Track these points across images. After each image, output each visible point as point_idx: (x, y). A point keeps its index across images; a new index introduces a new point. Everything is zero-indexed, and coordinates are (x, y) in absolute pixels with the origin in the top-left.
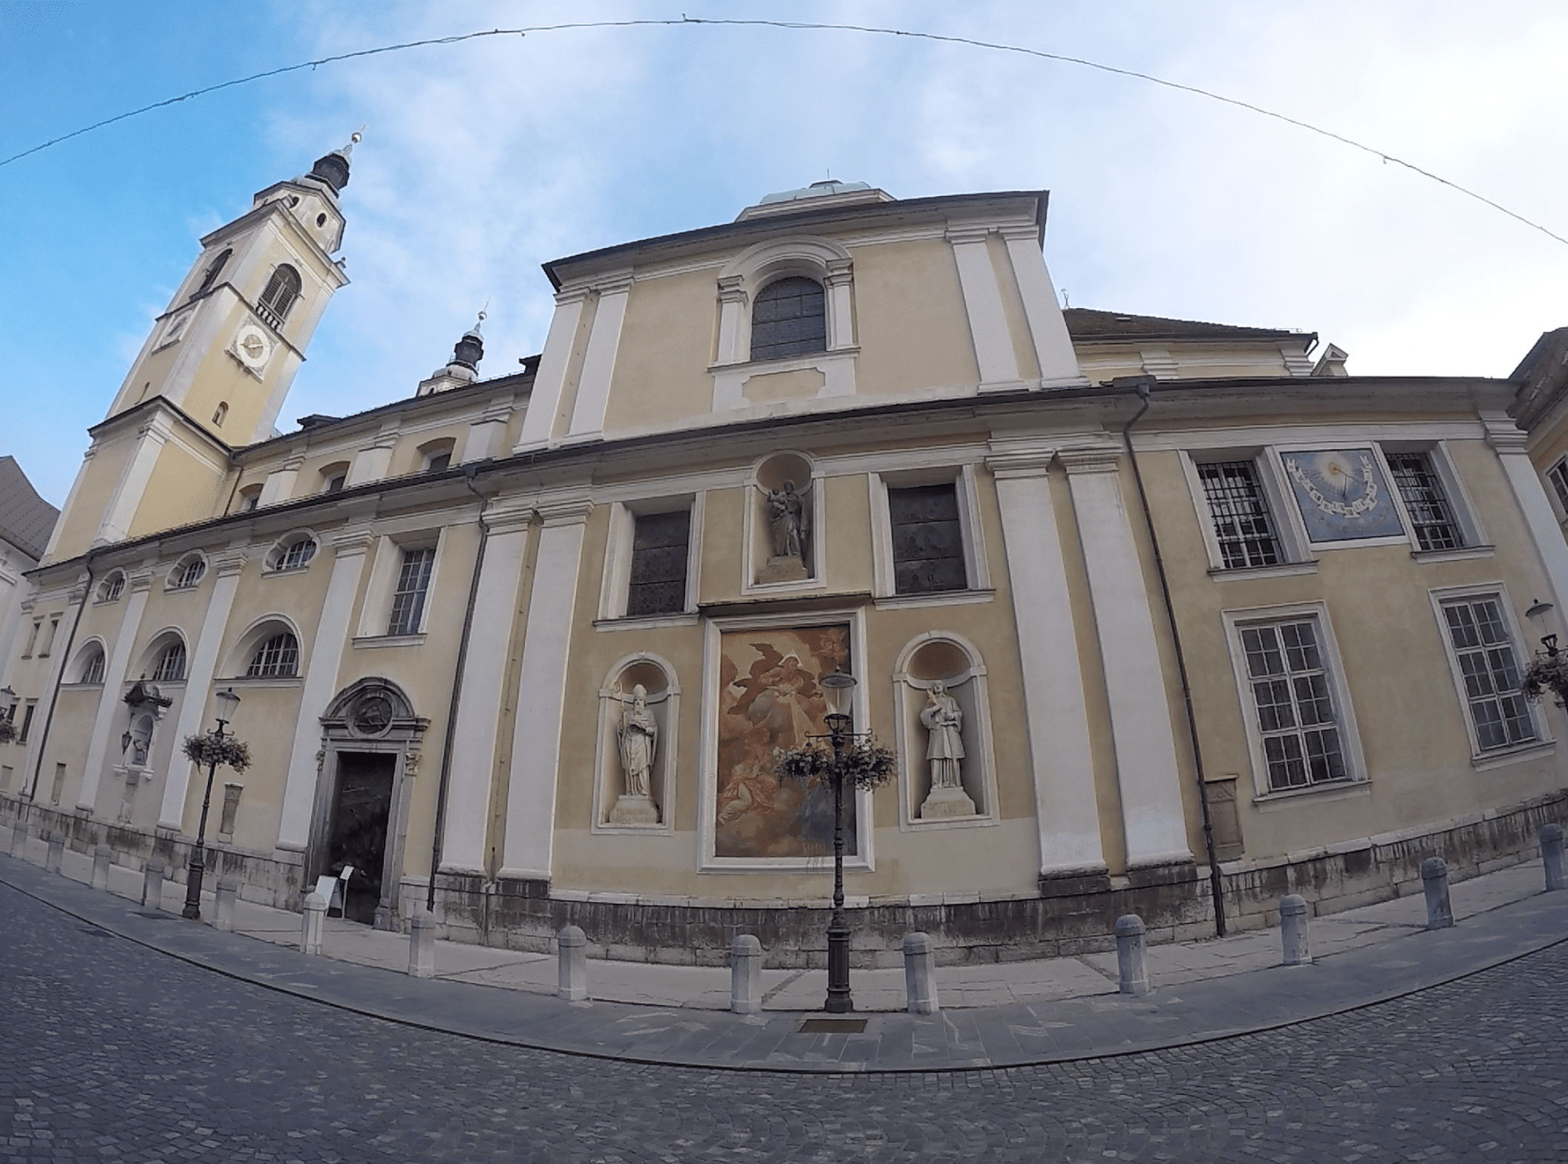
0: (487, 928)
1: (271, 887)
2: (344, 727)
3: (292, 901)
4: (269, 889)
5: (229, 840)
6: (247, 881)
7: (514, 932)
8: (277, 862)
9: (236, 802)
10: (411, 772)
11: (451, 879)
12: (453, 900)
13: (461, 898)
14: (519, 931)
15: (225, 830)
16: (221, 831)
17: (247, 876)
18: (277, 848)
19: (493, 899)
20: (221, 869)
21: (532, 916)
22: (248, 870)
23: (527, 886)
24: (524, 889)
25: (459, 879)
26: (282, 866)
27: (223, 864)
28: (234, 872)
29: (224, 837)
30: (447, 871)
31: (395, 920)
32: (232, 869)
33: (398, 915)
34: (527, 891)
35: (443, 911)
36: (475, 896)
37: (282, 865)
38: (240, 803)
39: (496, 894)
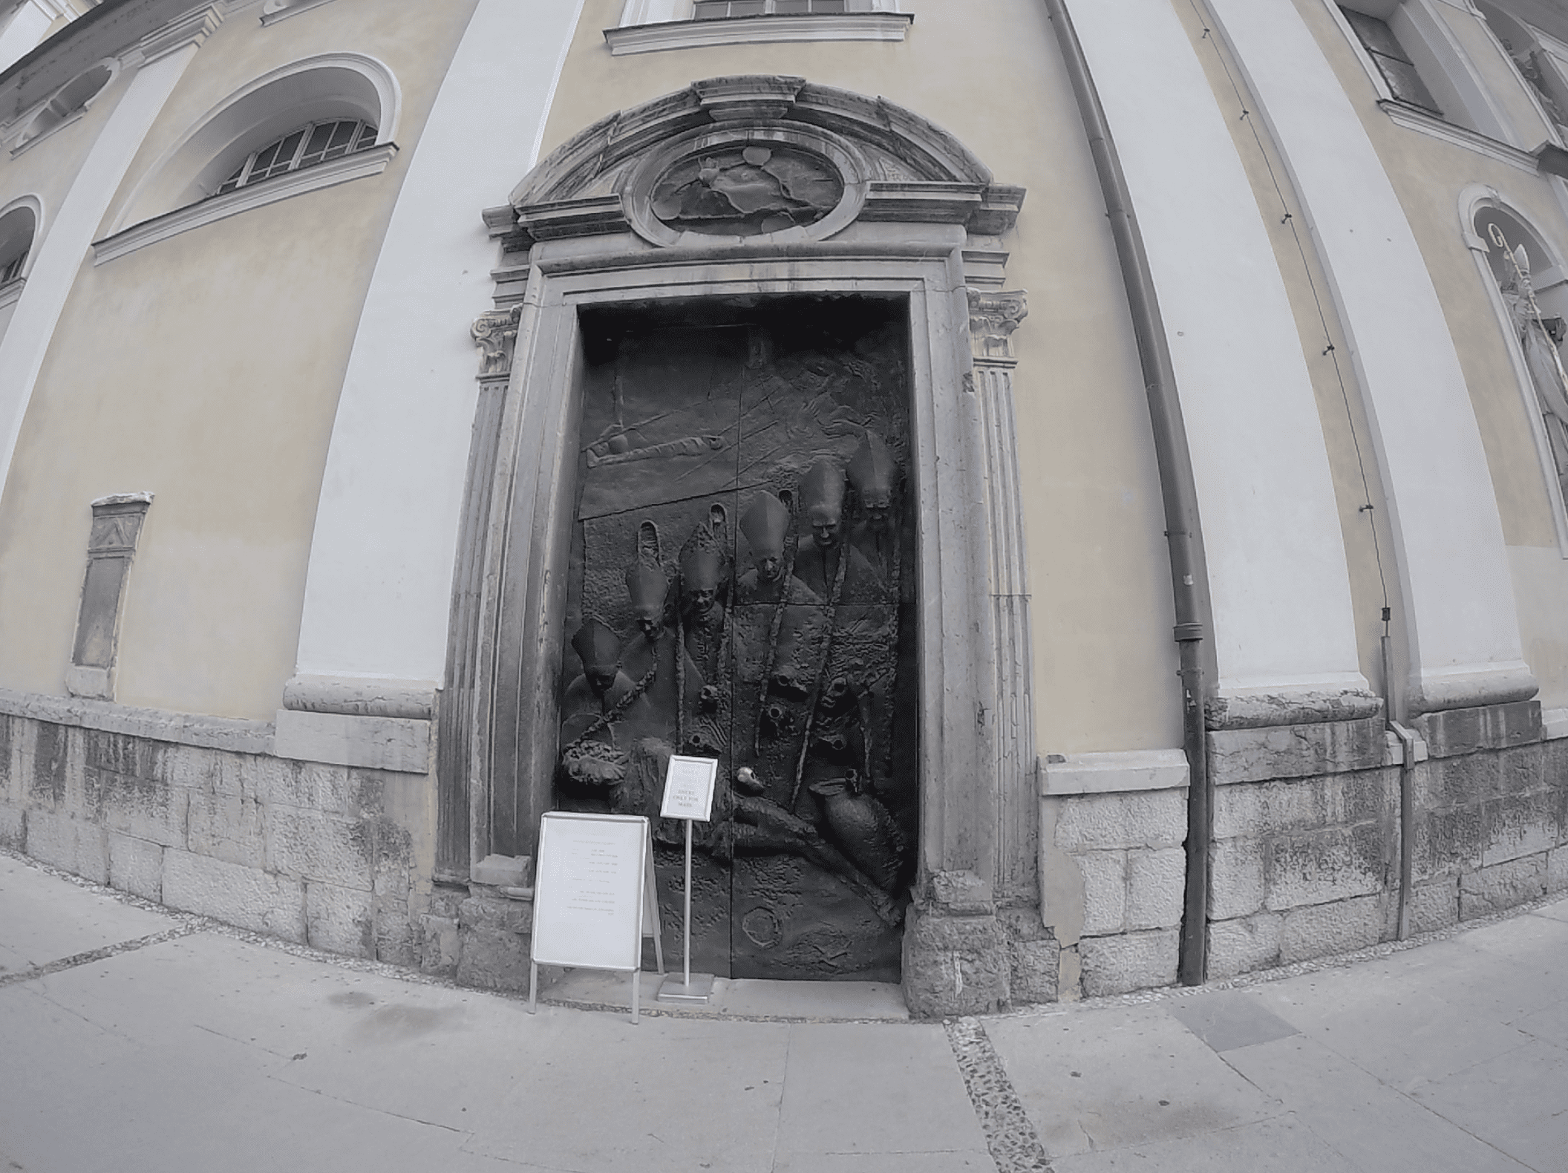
0: (1405, 877)
1: (283, 864)
2: (616, 225)
3: (394, 925)
4: (276, 873)
5: (101, 687)
6: (175, 838)
7: (1476, 864)
8: (297, 764)
9: (123, 555)
10: (996, 354)
11: (1282, 739)
12: (1292, 814)
13: (1319, 802)
14: (1489, 857)
15: (92, 654)
16: (78, 659)
17: (176, 818)
18: (290, 707)
19: (1420, 777)
20: (80, 792)
21: (1512, 802)
22: (177, 798)
23: (1502, 715)
24: (1496, 725)
25: (1312, 732)
26: (322, 783)
27: (88, 773)
28: (125, 800)
29: (85, 680)
30: (1264, 710)
31: (1035, 956)
32: (119, 792)
33: (1047, 933)
34: (1503, 728)
35: (1254, 868)
36: (1367, 781)
37: (325, 773)
38: (136, 558)
39: (1432, 758)
